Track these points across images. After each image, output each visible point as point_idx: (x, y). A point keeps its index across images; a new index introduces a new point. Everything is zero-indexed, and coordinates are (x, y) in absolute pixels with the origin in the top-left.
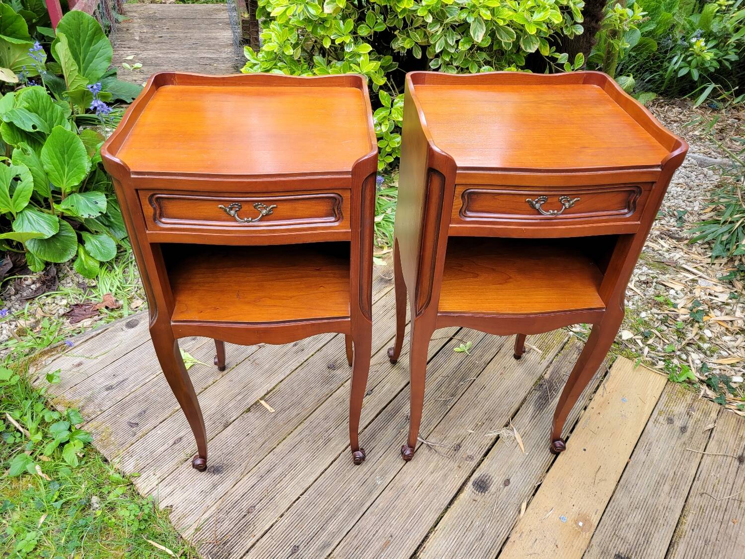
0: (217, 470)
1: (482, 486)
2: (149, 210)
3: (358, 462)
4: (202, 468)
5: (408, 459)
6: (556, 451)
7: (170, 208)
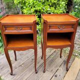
0: (14, 75)
1: (56, 76)
2: (4, 29)
3: (36, 73)
4: (12, 75)
5: (44, 72)
6: (67, 71)
7: (7, 29)
